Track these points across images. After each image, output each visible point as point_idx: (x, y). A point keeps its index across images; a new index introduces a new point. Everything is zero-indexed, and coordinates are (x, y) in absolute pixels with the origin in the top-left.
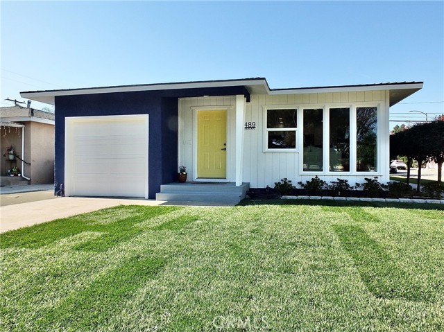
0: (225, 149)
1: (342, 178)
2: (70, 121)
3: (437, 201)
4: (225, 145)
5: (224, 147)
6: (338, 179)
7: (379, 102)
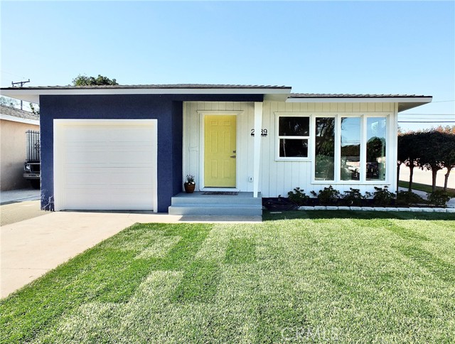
0: (234, 157)
1: (354, 187)
2: (59, 124)
3: (444, 210)
4: (235, 152)
5: (234, 155)
6: (351, 189)
7: (388, 113)
